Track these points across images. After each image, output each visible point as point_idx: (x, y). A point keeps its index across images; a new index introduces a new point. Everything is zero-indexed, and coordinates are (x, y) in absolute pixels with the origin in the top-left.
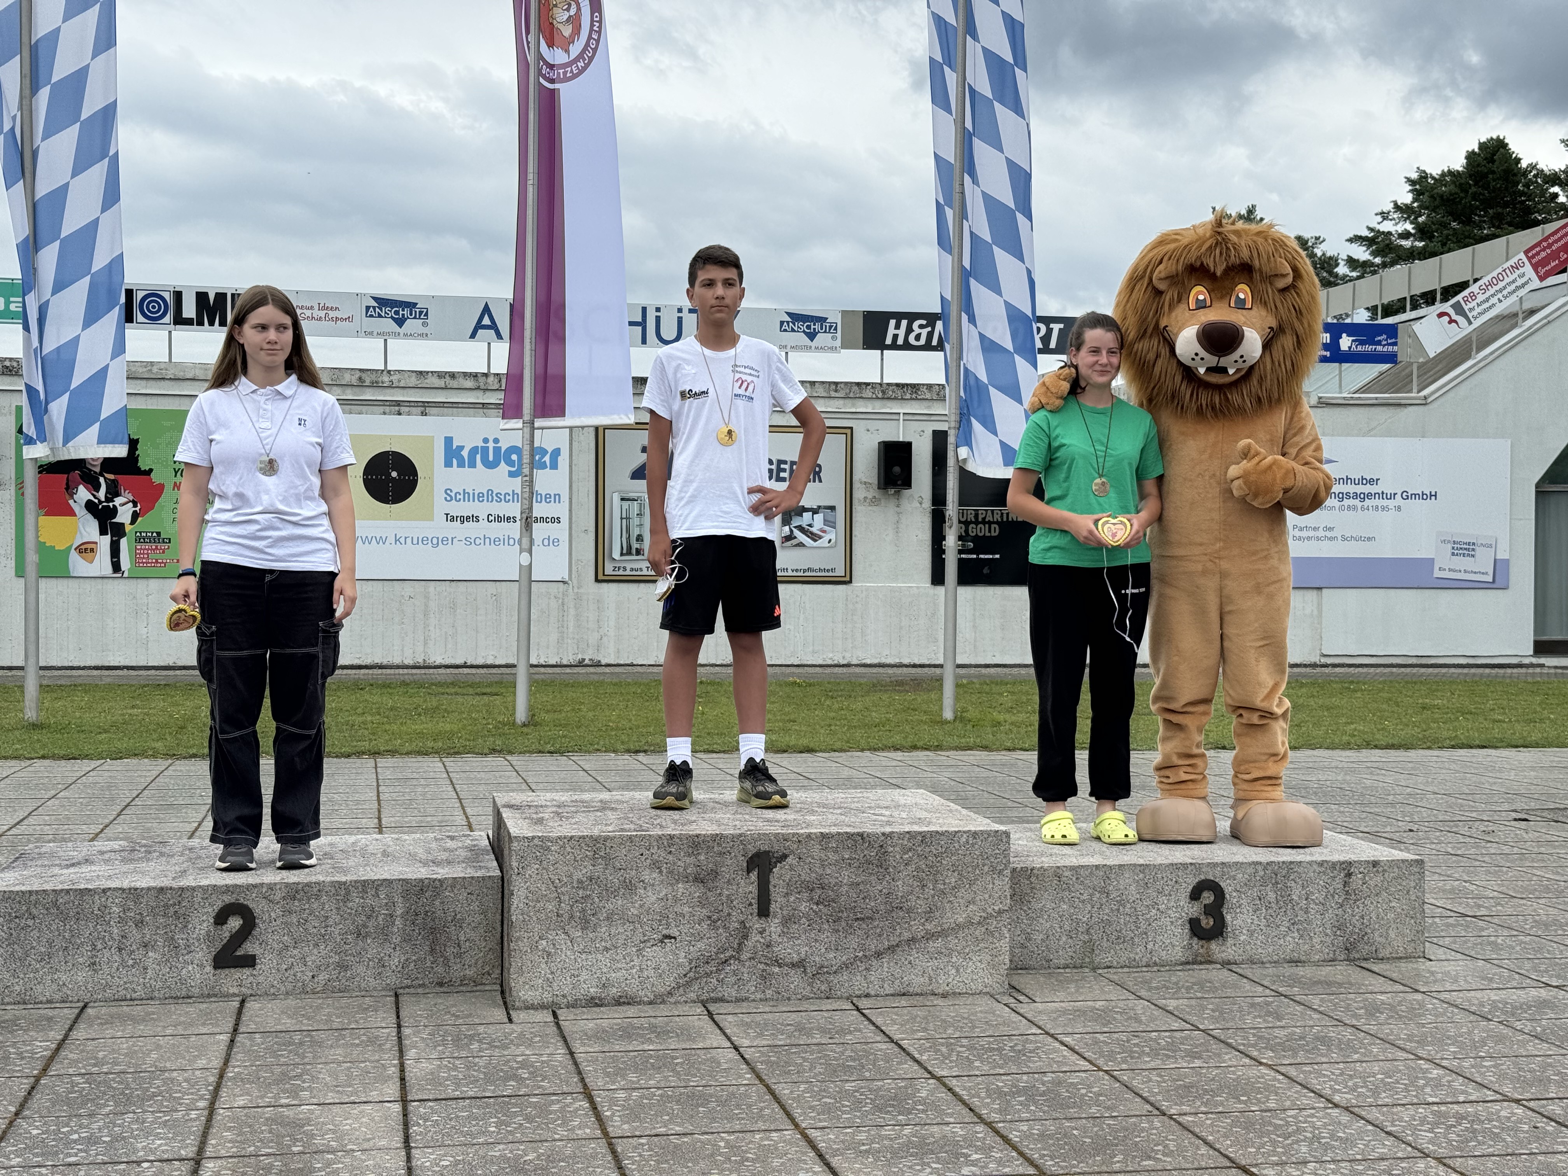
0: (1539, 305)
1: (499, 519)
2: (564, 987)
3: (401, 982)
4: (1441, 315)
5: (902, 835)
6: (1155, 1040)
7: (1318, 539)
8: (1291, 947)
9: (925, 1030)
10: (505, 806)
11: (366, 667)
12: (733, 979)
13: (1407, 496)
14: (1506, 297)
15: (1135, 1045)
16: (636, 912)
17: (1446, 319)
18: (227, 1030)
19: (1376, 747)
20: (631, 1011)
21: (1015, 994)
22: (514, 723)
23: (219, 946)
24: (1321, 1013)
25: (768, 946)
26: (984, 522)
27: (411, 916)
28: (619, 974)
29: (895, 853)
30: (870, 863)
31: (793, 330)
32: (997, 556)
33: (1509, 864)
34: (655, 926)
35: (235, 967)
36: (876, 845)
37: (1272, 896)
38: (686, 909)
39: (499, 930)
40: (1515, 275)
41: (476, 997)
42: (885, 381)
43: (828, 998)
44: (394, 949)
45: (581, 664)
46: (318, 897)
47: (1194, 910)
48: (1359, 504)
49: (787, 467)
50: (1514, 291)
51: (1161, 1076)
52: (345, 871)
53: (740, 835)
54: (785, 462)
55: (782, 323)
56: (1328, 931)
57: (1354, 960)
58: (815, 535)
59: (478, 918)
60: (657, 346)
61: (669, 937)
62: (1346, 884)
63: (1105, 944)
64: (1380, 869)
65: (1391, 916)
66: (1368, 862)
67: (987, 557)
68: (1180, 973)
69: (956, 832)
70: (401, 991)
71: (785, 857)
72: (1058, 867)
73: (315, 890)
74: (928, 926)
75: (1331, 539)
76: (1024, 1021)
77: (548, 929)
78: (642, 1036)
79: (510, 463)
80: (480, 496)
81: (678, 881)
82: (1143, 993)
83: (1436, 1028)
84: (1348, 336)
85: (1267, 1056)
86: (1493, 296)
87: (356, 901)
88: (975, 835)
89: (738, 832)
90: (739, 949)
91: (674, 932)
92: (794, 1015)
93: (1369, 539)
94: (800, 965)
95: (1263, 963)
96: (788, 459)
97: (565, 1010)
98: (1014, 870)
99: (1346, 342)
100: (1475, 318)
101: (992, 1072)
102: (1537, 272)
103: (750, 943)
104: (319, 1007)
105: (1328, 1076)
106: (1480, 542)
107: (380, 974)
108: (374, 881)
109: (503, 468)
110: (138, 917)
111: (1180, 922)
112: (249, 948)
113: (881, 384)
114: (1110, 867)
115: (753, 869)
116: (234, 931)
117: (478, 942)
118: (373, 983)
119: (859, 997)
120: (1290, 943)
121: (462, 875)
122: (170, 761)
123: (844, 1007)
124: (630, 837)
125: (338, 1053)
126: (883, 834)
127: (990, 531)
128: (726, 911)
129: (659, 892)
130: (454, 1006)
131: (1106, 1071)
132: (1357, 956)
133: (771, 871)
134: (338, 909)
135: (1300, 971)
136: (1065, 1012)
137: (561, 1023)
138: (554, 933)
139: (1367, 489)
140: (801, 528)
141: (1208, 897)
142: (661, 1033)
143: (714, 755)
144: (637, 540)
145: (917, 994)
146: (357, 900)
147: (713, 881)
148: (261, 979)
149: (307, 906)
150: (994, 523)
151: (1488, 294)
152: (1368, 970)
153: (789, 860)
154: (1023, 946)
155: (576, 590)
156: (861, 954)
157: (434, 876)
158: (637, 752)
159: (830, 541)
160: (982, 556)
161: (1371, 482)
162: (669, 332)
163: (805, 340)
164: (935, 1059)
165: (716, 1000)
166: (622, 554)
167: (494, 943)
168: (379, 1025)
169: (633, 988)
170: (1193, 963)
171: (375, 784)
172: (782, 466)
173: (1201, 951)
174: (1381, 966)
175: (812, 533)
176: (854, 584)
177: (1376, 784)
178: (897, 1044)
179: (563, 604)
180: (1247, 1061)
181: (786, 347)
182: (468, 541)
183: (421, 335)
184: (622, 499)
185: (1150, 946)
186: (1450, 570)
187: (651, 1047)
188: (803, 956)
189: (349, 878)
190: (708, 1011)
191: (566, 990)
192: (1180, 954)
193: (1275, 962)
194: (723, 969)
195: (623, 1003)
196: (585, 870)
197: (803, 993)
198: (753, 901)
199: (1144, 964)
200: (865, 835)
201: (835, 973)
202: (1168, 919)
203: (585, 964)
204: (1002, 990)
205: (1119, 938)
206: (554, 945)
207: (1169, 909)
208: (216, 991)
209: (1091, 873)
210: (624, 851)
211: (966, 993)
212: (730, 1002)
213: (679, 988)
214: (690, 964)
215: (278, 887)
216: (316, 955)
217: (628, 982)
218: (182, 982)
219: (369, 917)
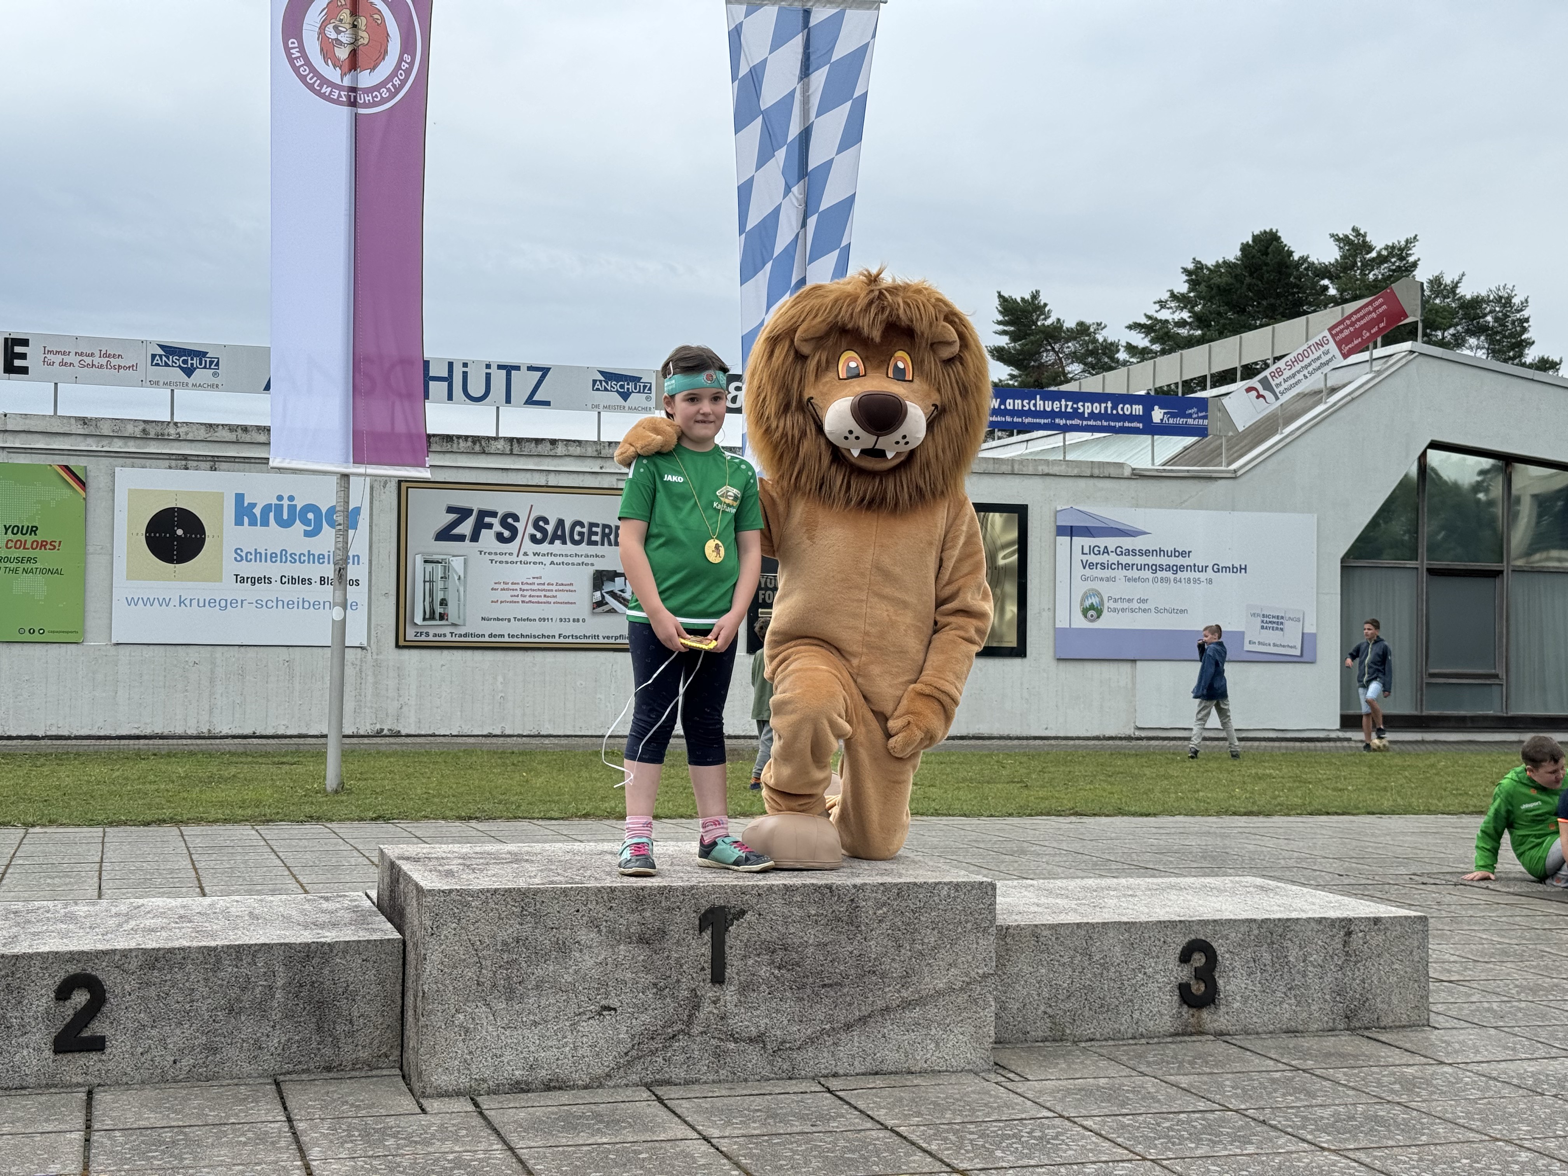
0: (1340, 383)
1: (293, 580)
2: (483, 1068)
3: (281, 1067)
4: (1249, 390)
5: (876, 887)
6: (1189, 1122)
7: (1132, 610)
8: (1287, 1015)
9: (919, 1114)
10: (399, 858)
11: (145, 737)
12: (682, 1058)
13: (1218, 569)
14: (1311, 374)
15: (1170, 1129)
16: (570, 979)
17: (1254, 393)
18: (78, 1127)
19: (1235, 814)
20: (565, 1097)
21: (1000, 1071)
22: (325, 790)
23: (60, 1026)
24: (1354, 1089)
25: (722, 1018)
27: (295, 988)
28: (549, 1054)
29: (867, 906)
30: (839, 920)
31: (606, 390)
33: (1447, 928)
34: (593, 995)
35: (80, 1051)
36: (847, 899)
37: (1267, 957)
38: (629, 975)
39: (400, 1002)
40: (1320, 352)
41: (375, 1084)
43: (790, 1078)
44: (274, 1027)
45: (379, 734)
46: (182, 967)
47: (1184, 974)
48: (1172, 577)
49: (599, 530)
50: (1319, 368)
51: (1218, 1165)
52: (213, 935)
53: (692, 887)
54: (597, 525)
55: (594, 382)
56: (1327, 997)
57: (1355, 1029)
59: (374, 989)
60: (464, 403)
61: (609, 1008)
62: (1345, 943)
63: (1087, 1013)
64: (1382, 927)
65: (1393, 979)
66: (1369, 919)
68: (1173, 1046)
69: (937, 884)
70: (281, 1078)
71: (743, 913)
72: (1036, 926)
73: (178, 957)
75: (1144, 611)
76: (1029, 1103)
77: (467, 1000)
78: (589, 1126)
79: (306, 522)
80: (273, 555)
81: (619, 942)
82: (1143, 1068)
83: (1489, 1103)
84: (1161, 408)
85: (1324, 1139)
86: (1299, 372)
87: (228, 970)
88: (957, 886)
89: (687, 884)
90: (689, 1023)
91: (614, 1002)
92: (758, 1099)
93: (1182, 611)
94: (759, 1039)
95: (1257, 1033)
96: (601, 522)
97: (485, 1097)
98: (1000, 928)
99: (1158, 415)
100: (1282, 393)
101: (1020, 1163)
102: (1341, 350)
103: (701, 1015)
104: (186, 1099)
105: (1405, 1162)
106: (1287, 616)
107: (255, 1057)
108: (250, 946)
109: (299, 527)
111: (1168, 988)
112: (98, 1028)
114: (1093, 926)
115: (707, 928)
116: (79, 1007)
117: (374, 1018)
118: (247, 1068)
119: (824, 1076)
120: (1287, 1011)
121: (356, 938)
123: (813, 1089)
124: (562, 891)
125: (223, 1154)
126: (855, 886)
128: (675, 977)
129: (598, 955)
130: (351, 1094)
131: (1152, 1160)
132: (1358, 1025)
133: (726, 929)
134: (206, 980)
135: (1305, 1043)
136: (1068, 1092)
137: (486, 1112)
138: (473, 1005)
139: (1180, 561)
140: (612, 594)
141: (1199, 960)
142: (613, 1123)
143: (553, 822)
144: (441, 604)
145: (891, 1073)
146: (230, 970)
147: (660, 942)
148: (111, 1065)
149: (169, 977)
151: (1294, 370)
152: (1375, 1040)
153: (747, 917)
155: (375, 657)
156: (828, 1027)
157: (323, 940)
158: (470, 818)
161: (1183, 554)
162: (476, 389)
163: (619, 400)
164: (948, 1149)
165: (663, 1083)
166: (424, 619)
167: (392, 1019)
168: (263, 1119)
169: (566, 1069)
170: (1184, 1034)
171: (186, 851)
172: (594, 529)
173: (1191, 1020)
174: (1387, 1035)
177: (1259, 849)
178: (892, 1130)
179: (361, 672)
180: (1306, 1145)
181: (597, 406)
182: (259, 604)
183: (212, 386)
184: (426, 562)
185: (1136, 1015)
186: (1259, 643)
187: (605, 1140)
188: (762, 1029)
189: (219, 943)
190: (656, 1096)
191: (487, 1073)
192: (1169, 1024)
193: (1271, 1033)
194: (671, 1046)
195: (555, 1087)
196: (511, 930)
197: (763, 1073)
198: (706, 965)
199: (1130, 1036)
200: (834, 888)
201: (799, 1048)
202: (1156, 984)
203: (509, 1041)
204: (986, 1067)
205: (1102, 1006)
206: (473, 1019)
207: (1156, 972)
208: (57, 1080)
209: (1072, 932)
210: (556, 907)
211: (947, 1071)
212: (680, 1084)
213: (619, 1068)
214: (632, 1040)
215: (134, 954)
216: (177, 1037)
217: (560, 1062)
218: (15, 1069)
219: (243, 990)
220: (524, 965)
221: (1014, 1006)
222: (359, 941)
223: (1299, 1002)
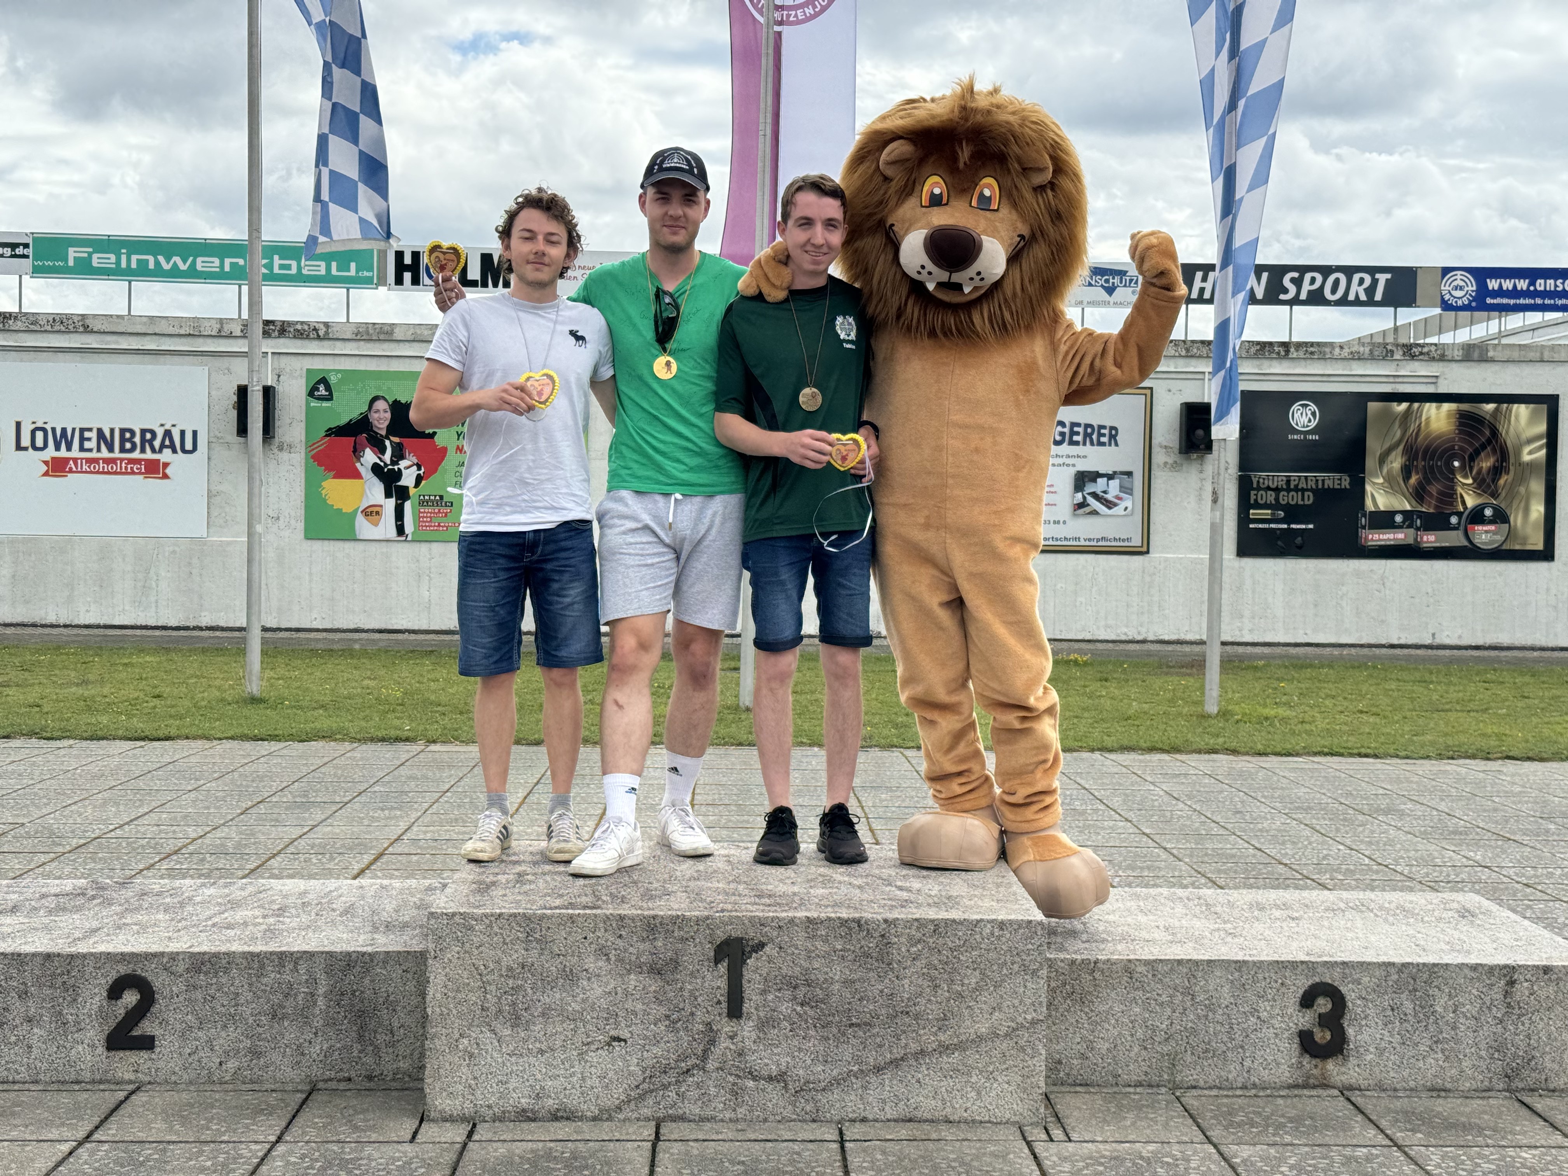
2: (489, 1095)
3: (321, 1074)
5: (908, 923)
8: (1432, 1071)
12: (696, 1093)
16: (577, 1008)
18: (78, 1136)
20: (563, 1130)
21: (1050, 1125)
22: (737, 707)
23: (112, 1024)
25: (740, 1055)
26: (1296, 489)
27: (337, 995)
28: (556, 1083)
29: (899, 944)
30: (868, 956)
31: (1090, 285)
32: (1311, 526)
34: (601, 1025)
35: (131, 1049)
36: (876, 934)
37: (1408, 1006)
38: (639, 1006)
42: (1189, 338)
43: (814, 1121)
44: (316, 1034)
46: (227, 971)
47: (1306, 1020)
49: (1080, 430)
52: (273, 937)
53: (707, 918)
54: (1079, 425)
56: (1483, 1053)
57: (1514, 1091)
58: (1110, 502)
61: (618, 1039)
62: (1507, 994)
63: (1189, 1058)
64: (1554, 977)
66: (1537, 967)
67: (1299, 526)
69: (978, 921)
70: (320, 1086)
71: (761, 945)
72: (1130, 961)
73: (224, 961)
74: (942, 1037)
77: (471, 1025)
81: (629, 972)
82: (1215, 1133)
88: (1002, 925)
89: (706, 913)
90: (704, 1057)
91: (625, 1034)
94: (780, 1078)
95: (1395, 1090)
96: (1082, 422)
97: (487, 1126)
103: (717, 1051)
104: (209, 1106)
107: (298, 1063)
108: (292, 954)
110: (22, 987)
111: (1286, 1035)
112: (147, 1027)
113: (1184, 341)
114: (1197, 963)
115: (722, 960)
116: (130, 1007)
118: (289, 1074)
119: (853, 1121)
120: (1432, 1067)
122: (356, 745)
123: (826, 1137)
124: (571, 917)
126: (886, 921)
127: (1303, 499)
128: (688, 1009)
129: (607, 984)
130: (364, 1111)
132: (1519, 1086)
133: (744, 962)
134: (250, 985)
135: (1439, 1105)
137: (470, 1145)
138: (478, 1030)
140: (1095, 495)
141: (1323, 1005)
146: (272, 976)
147: (672, 972)
148: (161, 1064)
149: (214, 980)
150: (1307, 490)
152: (1528, 1107)
153: (767, 949)
154: (1083, 1057)
156: (855, 1068)
157: (369, 949)
159: (1126, 509)
160: (1293, 526)
163: (1104, 295)
165: (674, 1119)
168: (256, 1137)
169: (573, 1099)
170: (1305, 1086)
172: (1076, 429)
173: (1314, 1071)
175: (1107, 500)
176: (1152, 555)
181: (1081, 302)
185: (1247, 1063)
188: (783, 1068)
189: (264, 949)
190: (657, 1134)
191: (492, 1100)
192: (1287, 1074)
193: (1412, 1090)
194: (684, 1081)
195: (562, 1117)
196: (516, 955)
197: (785, 1114)
198: (722, 998)
199: (1240, 1085)
200: (863, 922)
201: (824, 1090)
202: (1272, 1030)
203: (515, 1068)
204: (1035, 1119)
205: (1206, 1051)
206: (478, 1044)
207: (1272, 1017)
208: (109, 1076)
209: (1172, 969)
210: (563, 933)
211: (989, 1122)
212: (694, 1121)
213: (629, 1101)
214: (644, 1072)
215: (181, 957)
216: (224, 1038)
217: (567, 1092)
218: (71, 1064)
219: (287, 995)
220: (529, 991)
221: (1104, 1046)
222: (399, 952)
223: (1447, 1057)
